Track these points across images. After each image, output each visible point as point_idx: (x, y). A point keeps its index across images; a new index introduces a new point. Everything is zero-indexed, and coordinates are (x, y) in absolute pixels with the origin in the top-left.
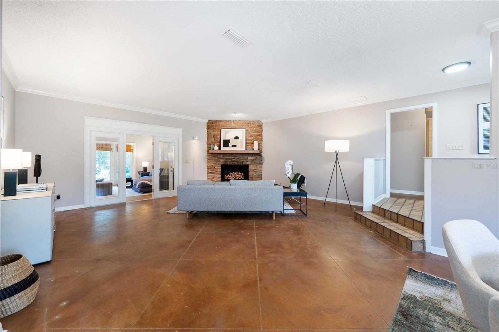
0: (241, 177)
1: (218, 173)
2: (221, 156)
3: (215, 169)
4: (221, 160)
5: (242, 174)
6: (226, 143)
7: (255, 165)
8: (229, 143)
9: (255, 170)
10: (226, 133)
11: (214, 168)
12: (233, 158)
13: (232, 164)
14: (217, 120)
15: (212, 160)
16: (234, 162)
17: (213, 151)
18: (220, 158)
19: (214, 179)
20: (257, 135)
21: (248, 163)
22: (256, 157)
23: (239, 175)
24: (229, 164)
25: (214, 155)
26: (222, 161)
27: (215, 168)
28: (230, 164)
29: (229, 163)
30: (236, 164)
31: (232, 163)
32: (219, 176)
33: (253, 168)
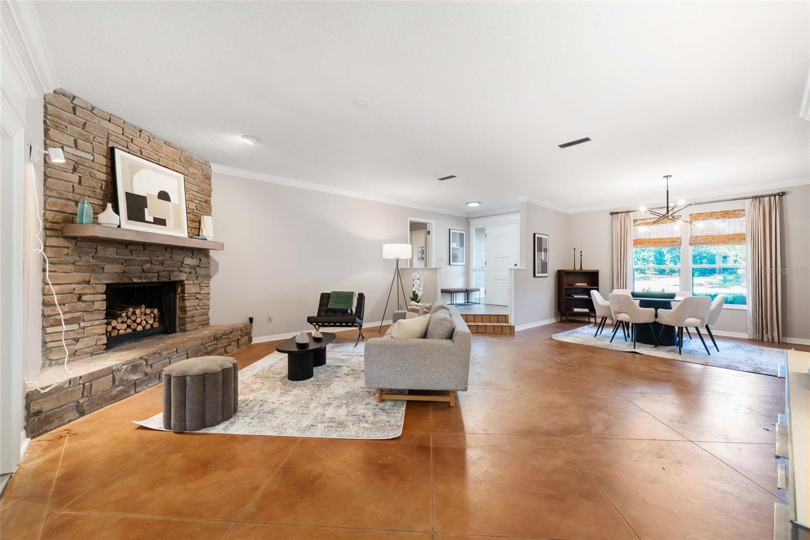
0: (151, 322)
1: (95, 316)
2: (111, 252)
3: (84, 305)
4: (109, 268)
5: (156, 311)
6: (137, 208)
7: (196, 282)
8: (145, 209)
9: (198, 296)
10: (134, 169)
11: (79, 299)
12: (147, 262)
13: (144, 281)
14: (93, 108)
15: (70, 267)
16: (150, 272)
17: (97, 227)
18: (106, 260)
19: (79, 346)
20: (203, 200)
21: (183, 277)
22: (200, 260)
23: (146, 314)
24: (135, 280)
25: (83, 244)
26: (112, 273)
27: (84, 298)
28: (140, 281)
29: (136, 278)
30: (155, 280)
31: (145, 278)
32: (97, 328)
33: (194, 291)
